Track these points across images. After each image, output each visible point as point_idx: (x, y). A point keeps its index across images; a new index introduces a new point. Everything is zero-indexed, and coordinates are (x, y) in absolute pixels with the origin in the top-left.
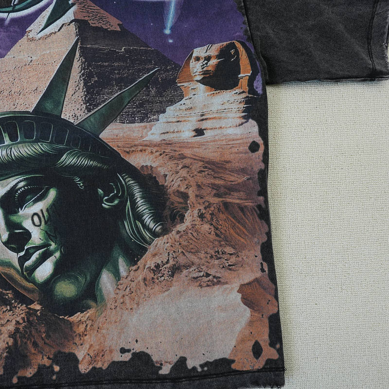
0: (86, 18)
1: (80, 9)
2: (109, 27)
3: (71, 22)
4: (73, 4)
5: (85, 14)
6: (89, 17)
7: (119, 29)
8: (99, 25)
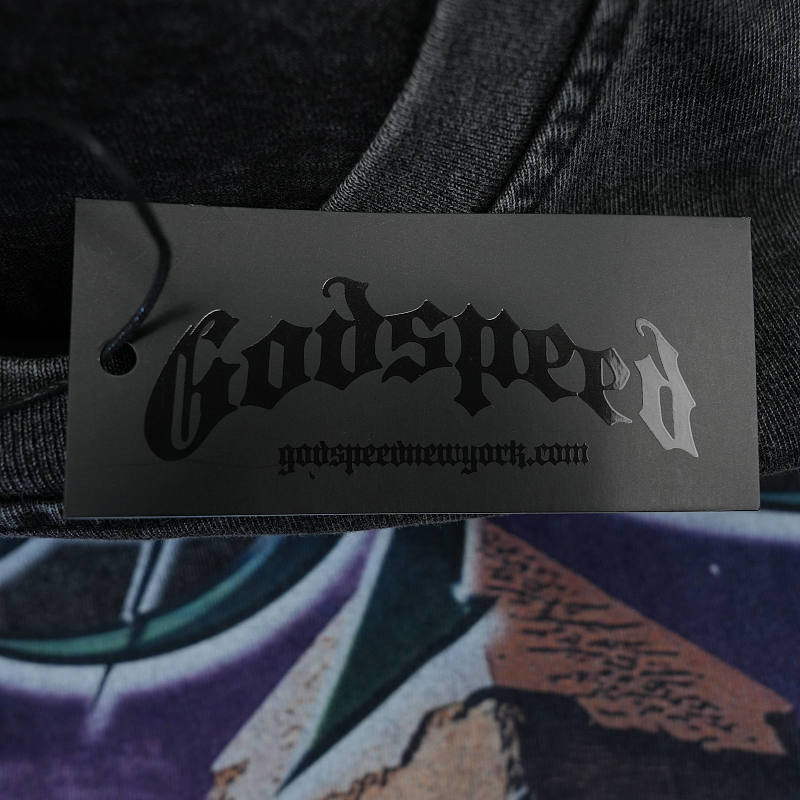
0: (569, 687)
1: (527, 632)
2: (709, 731)
3: (475, 699)
4: (480, 606)
5: (561, 662)
6: (582, 676)
7: (771, 744)
8: (650, 723)
